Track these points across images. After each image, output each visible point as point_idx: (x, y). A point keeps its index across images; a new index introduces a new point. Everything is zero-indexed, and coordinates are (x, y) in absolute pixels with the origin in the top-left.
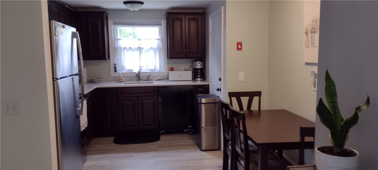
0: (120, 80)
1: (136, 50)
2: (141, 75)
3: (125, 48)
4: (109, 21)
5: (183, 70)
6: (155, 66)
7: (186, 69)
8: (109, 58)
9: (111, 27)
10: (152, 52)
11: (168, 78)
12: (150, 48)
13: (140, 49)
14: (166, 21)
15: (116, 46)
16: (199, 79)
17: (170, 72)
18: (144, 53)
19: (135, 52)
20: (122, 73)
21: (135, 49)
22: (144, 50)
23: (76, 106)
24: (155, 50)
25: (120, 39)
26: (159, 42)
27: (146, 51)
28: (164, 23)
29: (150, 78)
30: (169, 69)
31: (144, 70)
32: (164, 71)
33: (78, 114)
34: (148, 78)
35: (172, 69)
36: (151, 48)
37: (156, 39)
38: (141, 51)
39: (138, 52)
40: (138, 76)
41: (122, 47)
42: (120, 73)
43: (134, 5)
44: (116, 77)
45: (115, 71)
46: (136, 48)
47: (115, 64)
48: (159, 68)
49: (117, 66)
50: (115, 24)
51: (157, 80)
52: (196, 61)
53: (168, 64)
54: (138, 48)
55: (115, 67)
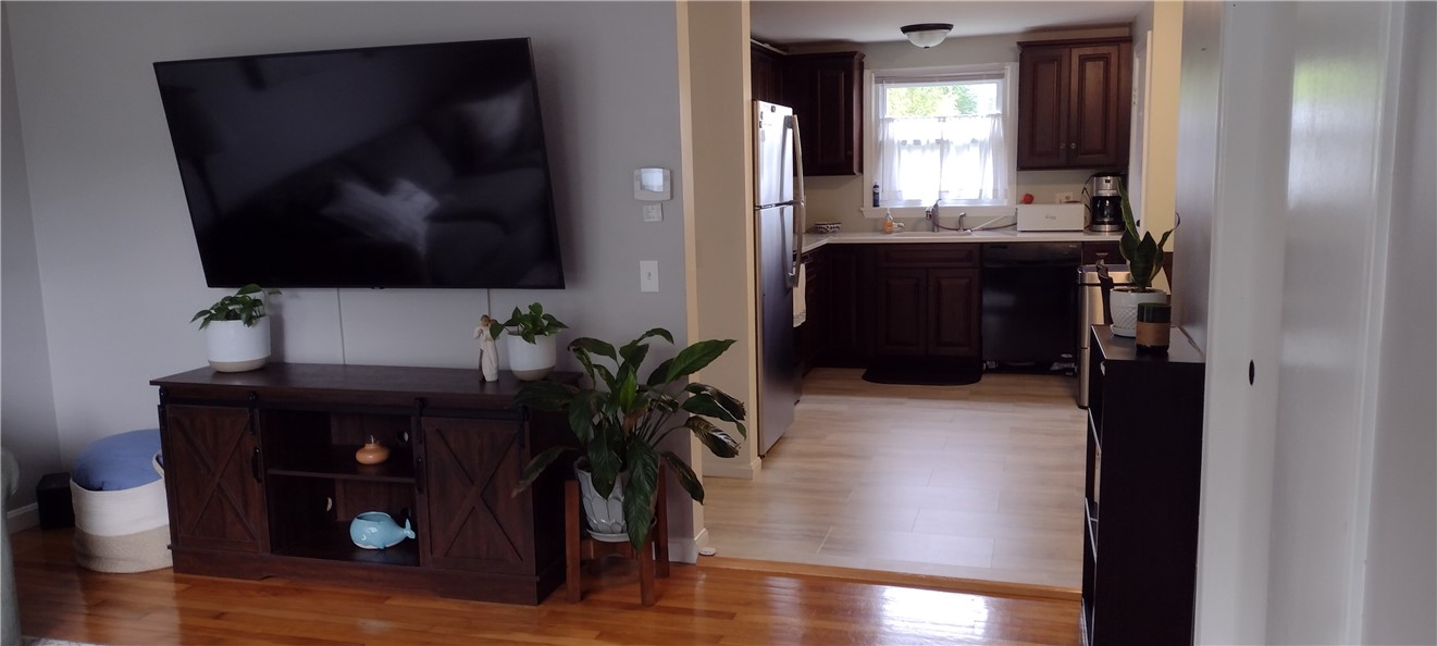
0: (885, 228)
1: (932, 147)
2: (941, 214)
3: (904, 142)
4: (867, 73)
5: (1061, 203)
6: (981, 190)
7: (1071, 200)
8: (861, 170)
9: (871, 88)
10: (975, 150)
11: (1016, 224)
12: (969, 141)
13: (942, 144)
14: (1018, 64)
15: (880, 139)
16: (1107, 227)
17: (1024, 209)
18: (952, 153)
19: (928, 151)
20: (891, 210)
21: (930, 146)
22: (952, 147)
23: (784, 268)
24: (982, 146)
25: (891, 120)
26: (999, 124)
27: (959, 150)
28: (1012, 70)
29: (966, 223)
30: (1021, 198)
31: (949, 201)
32: (1005, 204)
33: (789, 285)
34: (961, 220)
35: (1028, 200)
36: (974, 141)
37: (988, 116)
38: (945, 150)
39: (937, 152)
40: (933, 217)
41: (896, 142)
42: (886, 209)
43: (927, 33)
44: (875, 220)
45: (876, 204)
46: (932, 141)
47: (876, 187)
48: (990, 196)
49: (880, 190)
50: (881, 80)
51: (984, 229)
52: (1098, 175)
53: (1017, 184)
54: (938, 142)
55: (875, 195)
